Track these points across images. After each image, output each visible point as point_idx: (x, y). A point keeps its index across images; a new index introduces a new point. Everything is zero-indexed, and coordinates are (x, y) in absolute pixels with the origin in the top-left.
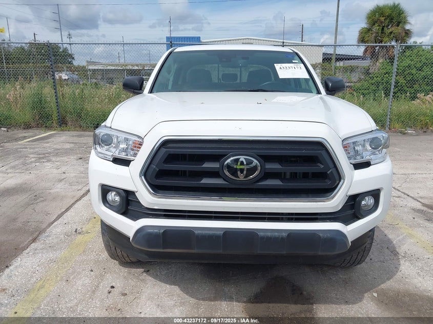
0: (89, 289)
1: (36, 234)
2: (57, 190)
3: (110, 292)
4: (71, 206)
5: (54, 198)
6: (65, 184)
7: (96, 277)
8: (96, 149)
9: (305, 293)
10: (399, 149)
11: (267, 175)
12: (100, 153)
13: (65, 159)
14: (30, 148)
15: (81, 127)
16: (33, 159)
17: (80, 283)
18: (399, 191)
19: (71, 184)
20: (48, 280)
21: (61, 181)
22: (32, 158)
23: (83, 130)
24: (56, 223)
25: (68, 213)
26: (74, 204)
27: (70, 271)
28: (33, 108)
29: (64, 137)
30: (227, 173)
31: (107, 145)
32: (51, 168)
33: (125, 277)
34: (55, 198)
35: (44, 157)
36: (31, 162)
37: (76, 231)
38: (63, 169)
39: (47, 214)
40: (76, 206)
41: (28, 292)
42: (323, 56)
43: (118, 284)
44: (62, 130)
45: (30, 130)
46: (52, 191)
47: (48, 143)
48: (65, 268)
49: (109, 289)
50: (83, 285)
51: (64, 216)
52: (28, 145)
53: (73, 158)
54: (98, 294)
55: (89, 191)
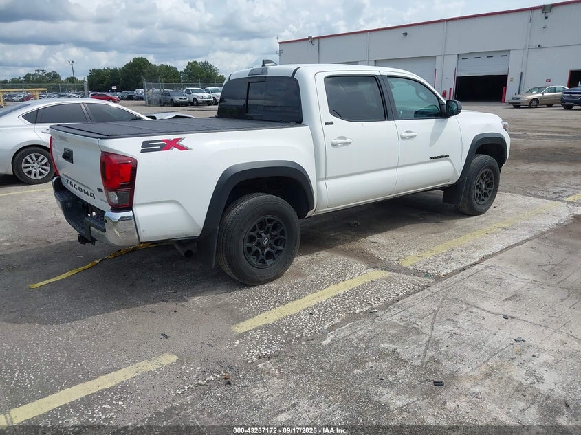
2: (524, 277)
6: (509, 284)
19: (499, 281)
34: (526, 265)
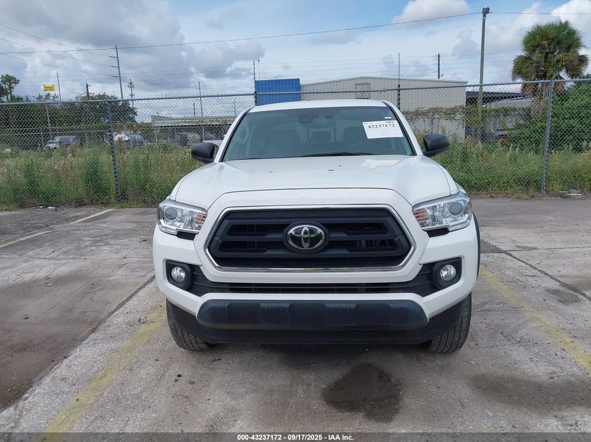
0: (154, 377)
1: (95, 324)
2: (117, 277)
3: (176, 381)
4: (133, 294)
5: (114, 286)
6: (126, 271)
7: (162, 366)
8: (160, 223)
9: (393, 379)
10: (552, 218)
11: (332, 244)
12: (164, 227)
13: (126, 241)
14: (84, 230)
15: (145, 202)
16: (88, 243)
17: (144, 372)
18: (535, 268)
19: (133, 270)
20: (110, 369)
21: (121, 266)
22: (87, 241)
23: (148, 207)
24: (116, 313)
25: (130, 302)
26: (136, 292)
27: (134, 361)
28: (87, 181)
29: (124, 216)
30: (291, 242)
31: (172, 219)
32: (109, 252)
33: (193, 366)
34: (116, 285)
35: (100, 240)
36: (86, 246)
37: (139, 321)
38: (124, 253)
39: (107, 303)
40: (139, 294)
41: (89, 381)
42: (468, 96)
43: (186, 373)
44: (123, 207)
45: (83, 208)
46: (111, 279)
47: (105, 223)
48: (128, 357)
49: (175, 377)
50: (147, 374)
51: (126, 305)
52: (81, 226)
53: (135, 241)
54: (164, 382)
55: (154, 277)
